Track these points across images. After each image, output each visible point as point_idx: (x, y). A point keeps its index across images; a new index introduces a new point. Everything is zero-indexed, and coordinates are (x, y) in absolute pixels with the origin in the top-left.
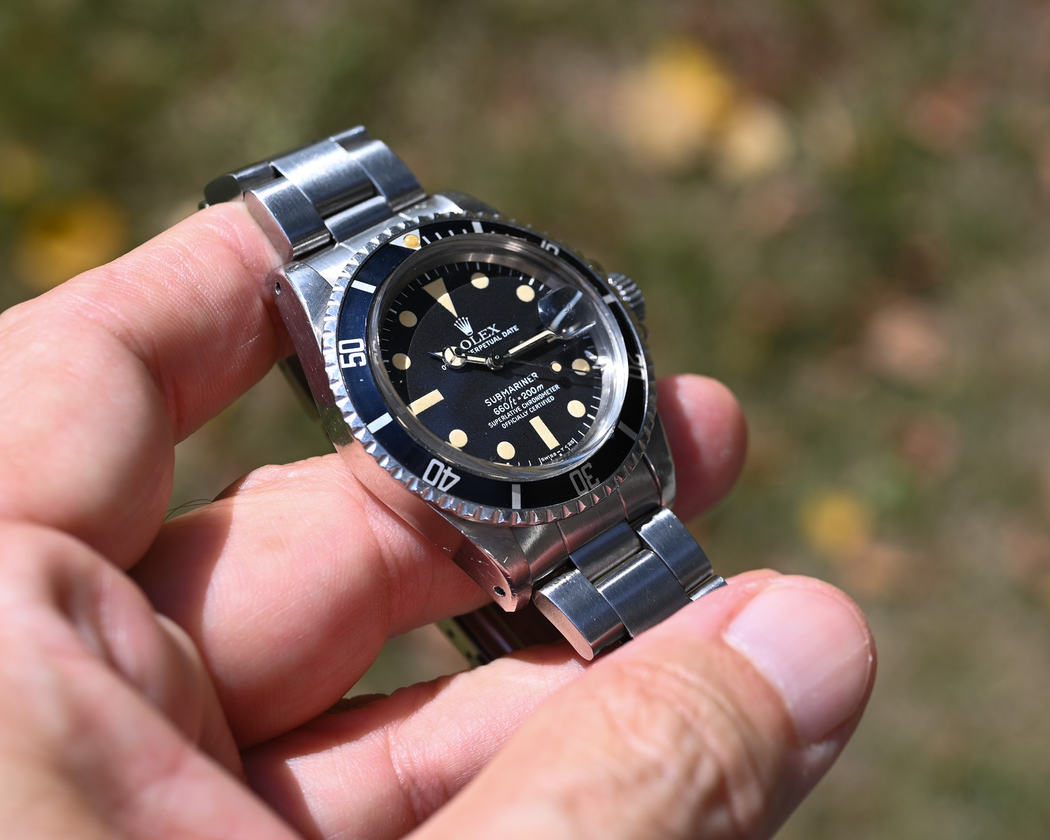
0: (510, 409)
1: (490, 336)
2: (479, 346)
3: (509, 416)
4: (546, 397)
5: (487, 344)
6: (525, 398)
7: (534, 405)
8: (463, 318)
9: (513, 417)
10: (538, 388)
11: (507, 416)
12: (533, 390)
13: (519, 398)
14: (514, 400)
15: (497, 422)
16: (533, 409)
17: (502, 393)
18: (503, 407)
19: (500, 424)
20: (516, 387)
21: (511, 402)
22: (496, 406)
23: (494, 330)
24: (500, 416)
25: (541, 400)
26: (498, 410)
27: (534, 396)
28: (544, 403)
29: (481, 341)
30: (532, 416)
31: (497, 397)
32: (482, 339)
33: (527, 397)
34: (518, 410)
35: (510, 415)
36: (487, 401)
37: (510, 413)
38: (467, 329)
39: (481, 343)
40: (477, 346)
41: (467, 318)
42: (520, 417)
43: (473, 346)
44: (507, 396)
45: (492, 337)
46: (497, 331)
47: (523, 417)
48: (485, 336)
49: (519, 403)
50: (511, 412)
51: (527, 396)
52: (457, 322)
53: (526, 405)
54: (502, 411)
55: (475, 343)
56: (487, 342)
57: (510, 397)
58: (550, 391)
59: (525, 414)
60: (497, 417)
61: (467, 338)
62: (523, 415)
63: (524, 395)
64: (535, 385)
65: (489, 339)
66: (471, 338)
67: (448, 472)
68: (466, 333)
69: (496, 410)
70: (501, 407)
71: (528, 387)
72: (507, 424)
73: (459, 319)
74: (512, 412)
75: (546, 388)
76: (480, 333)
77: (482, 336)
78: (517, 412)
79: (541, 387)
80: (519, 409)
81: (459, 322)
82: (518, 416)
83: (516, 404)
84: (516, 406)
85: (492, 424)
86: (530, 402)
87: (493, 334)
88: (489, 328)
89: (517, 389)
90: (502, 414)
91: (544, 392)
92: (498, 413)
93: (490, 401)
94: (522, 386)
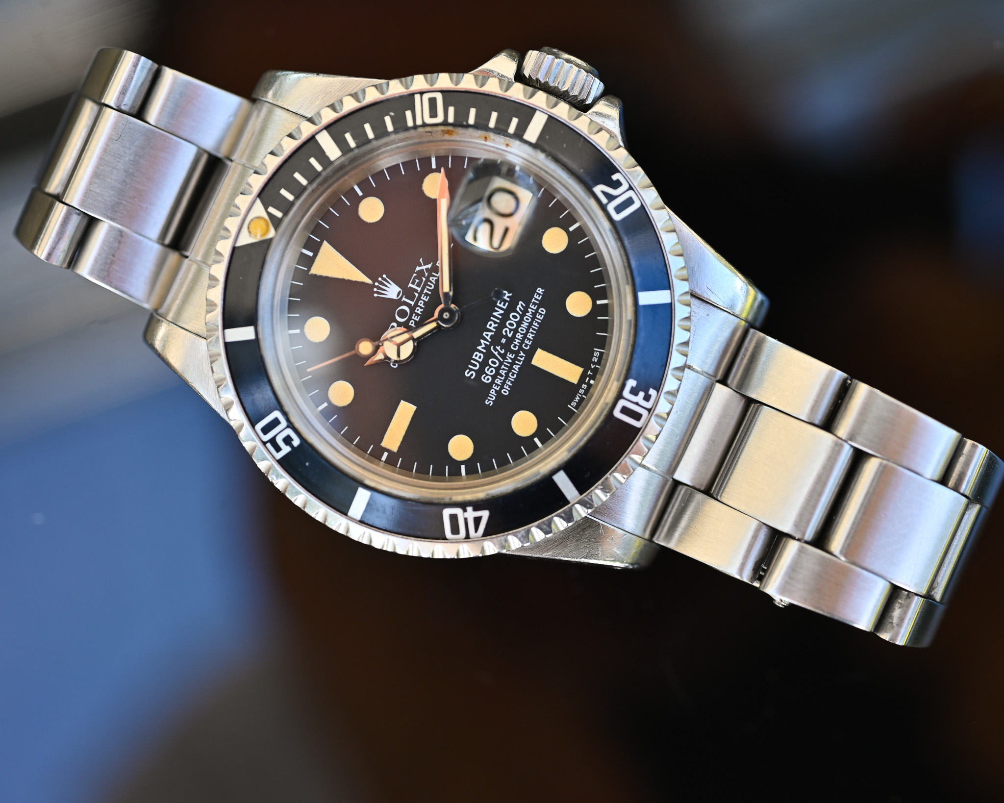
0: (501, 363)
1: (424, 279)
2: (419, 304)
3: (503, 374)
4: (534, 315)
5: (426, 294)
6: (510, 335)
7: (525, 336)
8: (380, 279)
9: (509, 371)
10: (518, 309)
11: (502, 376)
12: (515, 317)
13: (503, 341)
14: (498, 348)
15: (494, 393)
16: (527, 342)
17: (479, 348)
18: (491, 367)
19: (498, 393)
20: (491, 328)
21: (496, 353)
22: (480, 372)
23: (424, 267)
24: (493, 382)
25: (531, 324)
26: (487, 375)
27: (519, 324)
28: (536, 324)
29: (417, 295)
30: (530, 354)
31: (477, 358)
32: (416, 291)
33: (512, 332)
34: (510, 358)
35: (504, 371)
36: (468, 373)
37: (504, 369)
38: (392, 291)
39: (419, 299)
40: (416, 305)
41: (384, 276)
42: (518, 366)
43: (412, 309)
44: (487, 347)
45: (428, 280)
46: (429, 266)
47: (521, 363)
48: (418, 285)
49: (507, 347)
50: (503, 367)
51: (511, 330)
52: (375, 290)
53: (516, 343)
54: (492, 374)
55: (412, 303)
56: (425, 291)
57: (492, 347)
58: (534, 304)
59: (521, 357)
60: (489, 386)
61: (399, 302)
62: (520, 361)
63: (506, 332)
64: (512, 308)
65: (426, 284)
66: (404, 299)
67: (471, 514)
68: (395, 297)
69: (484, 378)
70: (488, 370)
71: (505, 317)
72: (507, 387)
73: (376, 284)
74: (505, 366)
75: (528, 303)
76: (410, 285)
77: (414, 287)
78: (510, 361)
79: (522, 305)
80: (510, 356)
81: (378, 288)
82: (514, 367)
83: (503, 352)
84: (505, 354)
85: (489, 400)
86: (519, 336)
87: (426, 274)
88: (418, 269)
89: (494, 330)
90: (494, 377)
91: (529, 310)
92: (488, 379)
93: (471, 370)
94: (498, 321)
